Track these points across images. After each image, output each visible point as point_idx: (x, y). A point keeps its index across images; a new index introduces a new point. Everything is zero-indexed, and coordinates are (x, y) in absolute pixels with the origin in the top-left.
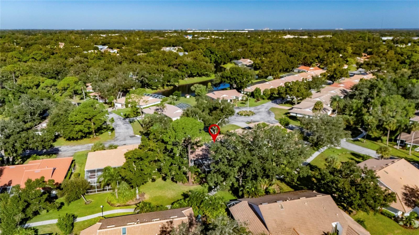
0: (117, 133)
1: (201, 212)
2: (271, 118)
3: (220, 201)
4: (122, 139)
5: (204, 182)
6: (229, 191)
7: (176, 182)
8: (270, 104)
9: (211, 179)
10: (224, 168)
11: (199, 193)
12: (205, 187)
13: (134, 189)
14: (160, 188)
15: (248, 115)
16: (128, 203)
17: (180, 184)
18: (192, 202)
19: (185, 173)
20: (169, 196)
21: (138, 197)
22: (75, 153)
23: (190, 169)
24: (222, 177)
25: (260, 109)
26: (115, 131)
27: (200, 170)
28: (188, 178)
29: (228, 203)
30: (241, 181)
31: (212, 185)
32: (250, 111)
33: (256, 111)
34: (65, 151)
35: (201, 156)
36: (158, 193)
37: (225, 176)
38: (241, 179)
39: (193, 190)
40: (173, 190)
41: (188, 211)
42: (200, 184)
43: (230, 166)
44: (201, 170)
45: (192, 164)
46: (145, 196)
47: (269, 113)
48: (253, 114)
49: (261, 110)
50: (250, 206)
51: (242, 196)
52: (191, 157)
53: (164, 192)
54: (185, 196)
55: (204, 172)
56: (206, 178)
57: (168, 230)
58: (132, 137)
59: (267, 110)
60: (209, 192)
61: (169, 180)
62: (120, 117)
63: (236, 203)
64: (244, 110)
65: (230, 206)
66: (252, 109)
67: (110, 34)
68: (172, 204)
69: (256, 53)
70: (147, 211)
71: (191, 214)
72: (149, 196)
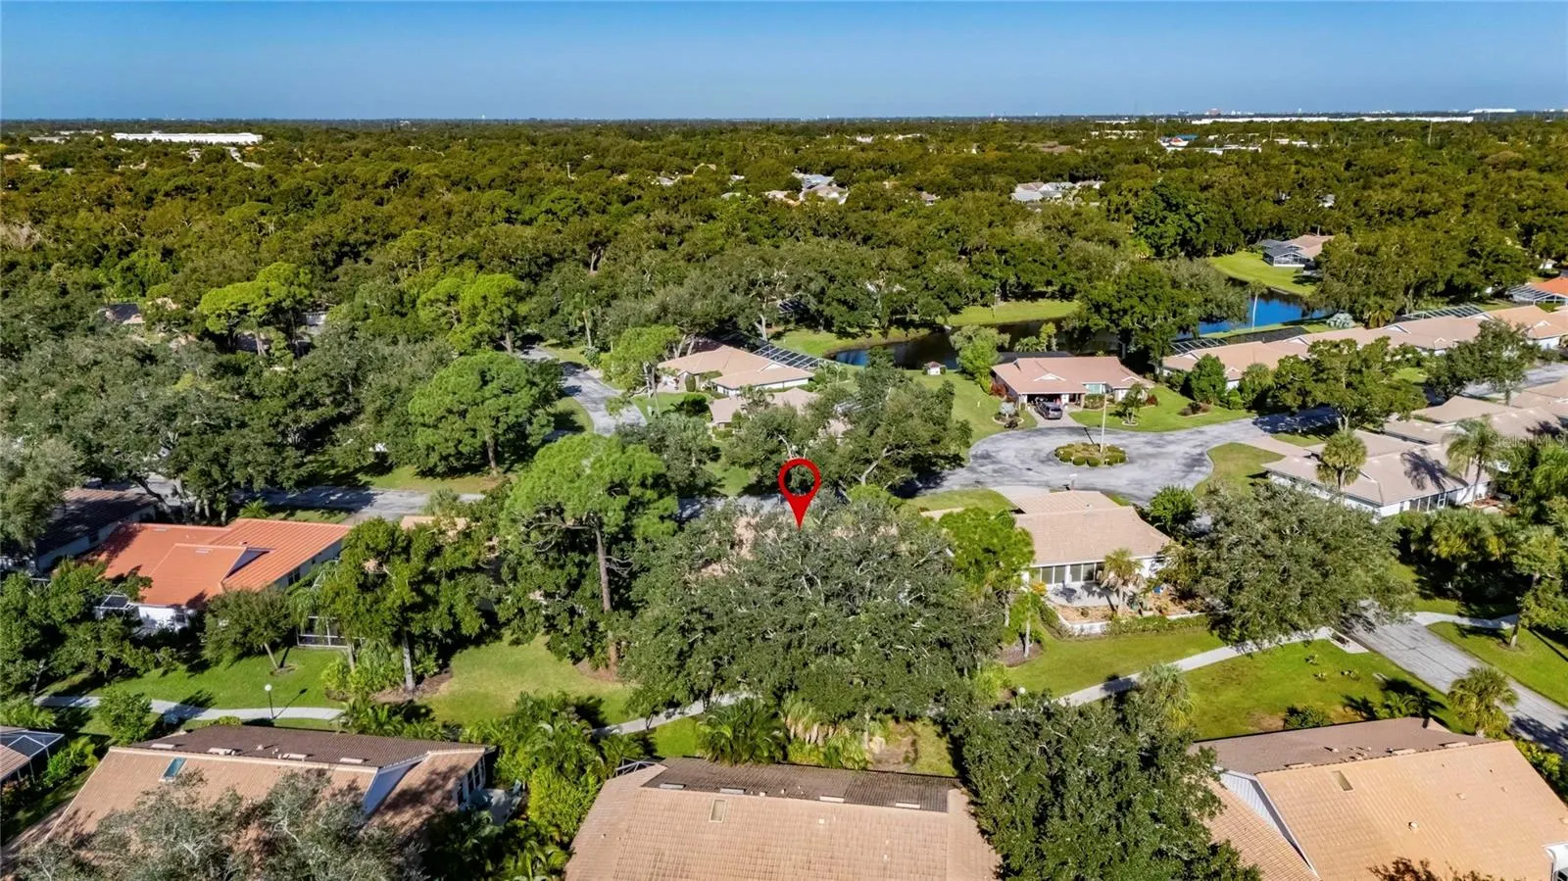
15: (1092, 463)
21: (410, 682)
32: (1112, 450)
46: (444, 685)
48: (1117, 459)
64: (1094, 439)
67: (888, 133)
69: (1382, 213)
72: (455, 687)
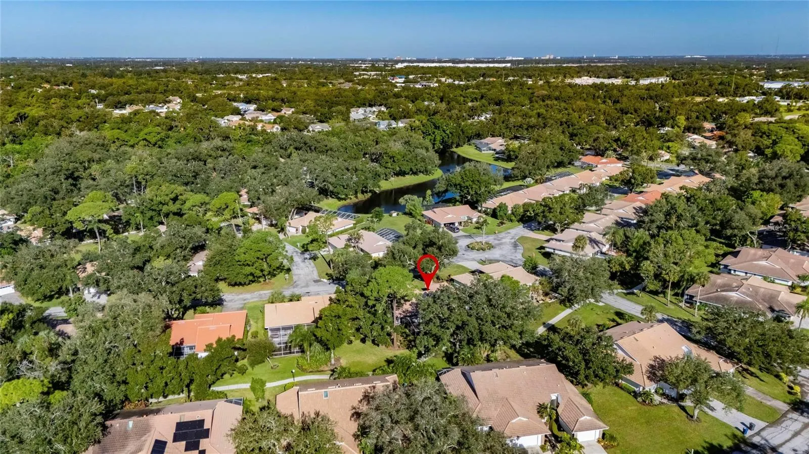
0: (295, 275)
1: (407, 380)
2: (516, 255)
3: (430, 369)
4: (303, 285)
5: (413, 346)
6: (443, 357)
7: (378, 345)
8: (520, 230)
9: (421, 342)
10: (435, 330)
11: (405, 358)
12: (414, 352)
13: (329, 352)
14: (358, 352)
15: (483, 250)
16: (321, 369)
17: (382, 347)
18: (397, 369)
19: (389, 334)
20: (370, 362)
21: (333, 362)
22: (245, 304)
23: (395, 330)
24: (434, 340)
25: (502, 238)
26: (292, 272)
27: (407, 331)
28: (392, 340)
29: (439, 371)
30: (458, 346)
31: (422, 350)
32: (487, 243)
33: (497, 242)
34: (231, 301)
35: (410, 312)
36: (358, 358)
37: (438, 339)
38: (458, 344)
39: (399, 355)
40: (375, 354)
41: (392, 378)
42: (408, 348)
43: (442, 327)
44: (409, 331)
45: (397, 323)
46: (341, 361)
47: (515, 246)
48: (490, 247)
49: (504, 241)
50: (464, 374)
51: (457, 364)
52: (397, 313)
53: (363, 357)
54: (389, 362)
55: (414, 333)
56: (414, 341)
57: (371, 395)
58: (316, 281)
59: (513, 241)
60: (418, 358)
61: (369, 343)
62: (297, 249)
63: (448, 371)
64: (478, 239)
65: (441, 374)
66: (491, 239)
67: (254, 73)
68: (374, 371)
70: (346, 377)
71: (395, 382)
72: (345, 361)
